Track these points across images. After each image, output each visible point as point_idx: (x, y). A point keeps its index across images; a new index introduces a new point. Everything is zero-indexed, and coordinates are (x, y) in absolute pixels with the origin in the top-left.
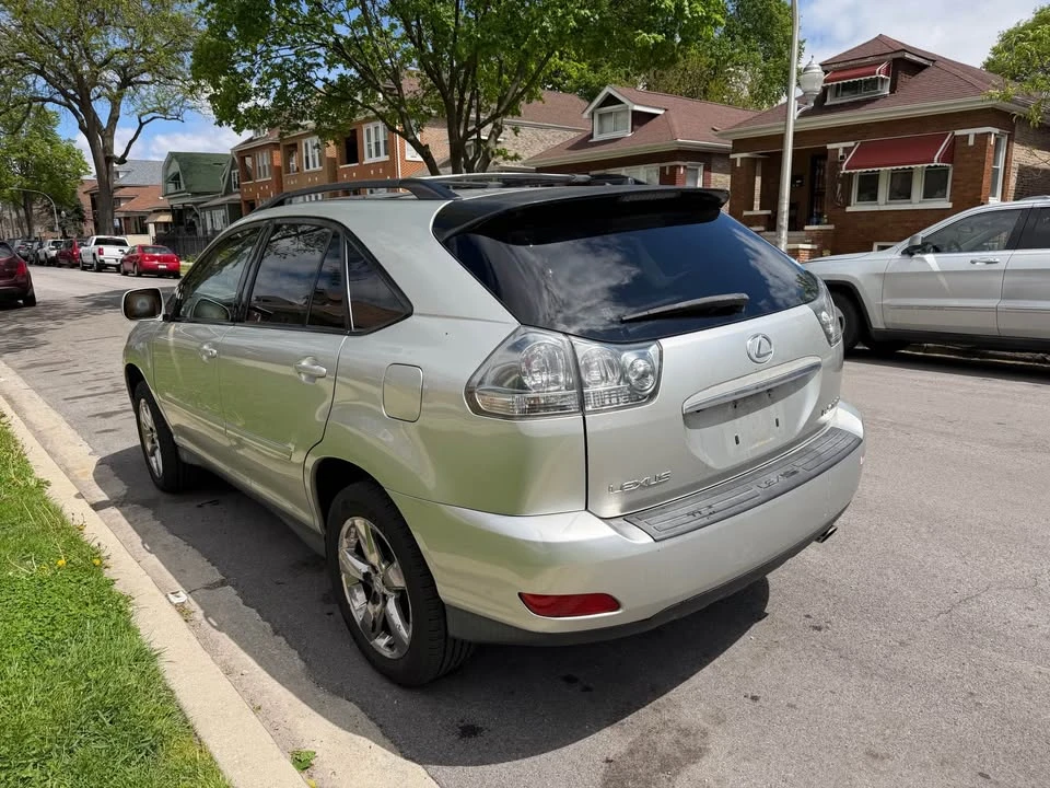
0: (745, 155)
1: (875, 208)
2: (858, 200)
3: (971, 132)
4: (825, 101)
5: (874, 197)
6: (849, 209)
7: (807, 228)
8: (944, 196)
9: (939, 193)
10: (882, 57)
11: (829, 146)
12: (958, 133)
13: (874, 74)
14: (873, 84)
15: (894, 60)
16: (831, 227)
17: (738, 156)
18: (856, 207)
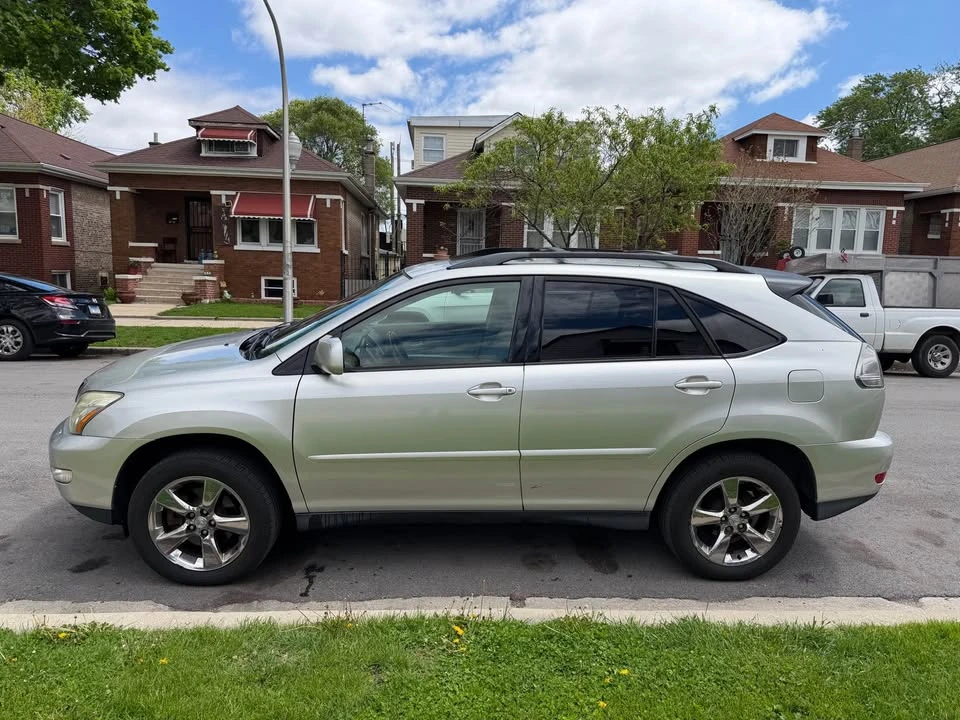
0: (126, 189)
1: (259, 248)
2: (243, 241)
3: (328, 197)
4: (200, 152)
5: (256, 239)
6: (236, 248)
7: (204, 262)
8: (313, 243)
9: (309, 241)
10: (249, 126)
11: (213, 192)
12: (318, 196)
13: (246, 138)
14: (245, 146)
15: (258, 130)
16: (222, 262)
17: (118, 189)
18: (240, 246)
